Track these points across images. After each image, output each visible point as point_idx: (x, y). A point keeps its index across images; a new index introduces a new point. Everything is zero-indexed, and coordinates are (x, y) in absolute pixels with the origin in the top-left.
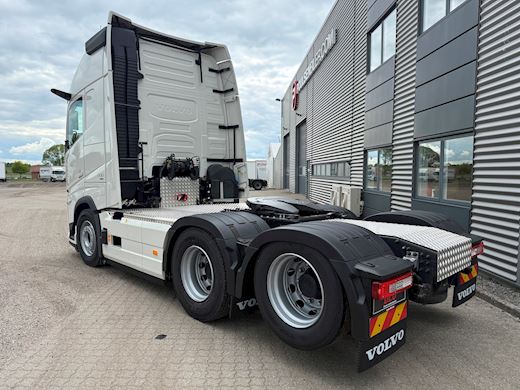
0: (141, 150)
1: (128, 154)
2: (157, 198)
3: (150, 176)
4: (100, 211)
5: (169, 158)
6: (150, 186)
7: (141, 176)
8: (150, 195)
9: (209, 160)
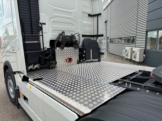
0: (41, 29)
1: (32, 31)
2: (54, 62)
3: (49, 47)
4: (15, 73)
5: (60, 35)
6: (49, 54)
7: (42, 47)
8: (49, 60)
9: (83, 36)
